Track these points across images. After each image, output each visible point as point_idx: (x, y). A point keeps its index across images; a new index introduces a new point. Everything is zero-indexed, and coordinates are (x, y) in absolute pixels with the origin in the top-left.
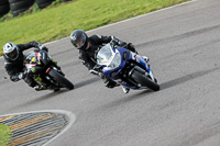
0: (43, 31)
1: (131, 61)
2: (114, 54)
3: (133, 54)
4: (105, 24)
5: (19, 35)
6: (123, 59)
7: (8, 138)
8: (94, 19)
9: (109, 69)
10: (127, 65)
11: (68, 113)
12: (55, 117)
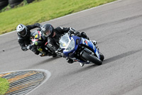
0: (30, 18)
1: (82, 45)
2: (70, 40)
3: (83, 40)
4: (70, 13)
5: (14, 20)
6: (76, 44)
7: (7, 88)
8: (63, 10)
9: (67, 51)
10: (79, 47)
11: (46, 71)
12: (37, 74)
